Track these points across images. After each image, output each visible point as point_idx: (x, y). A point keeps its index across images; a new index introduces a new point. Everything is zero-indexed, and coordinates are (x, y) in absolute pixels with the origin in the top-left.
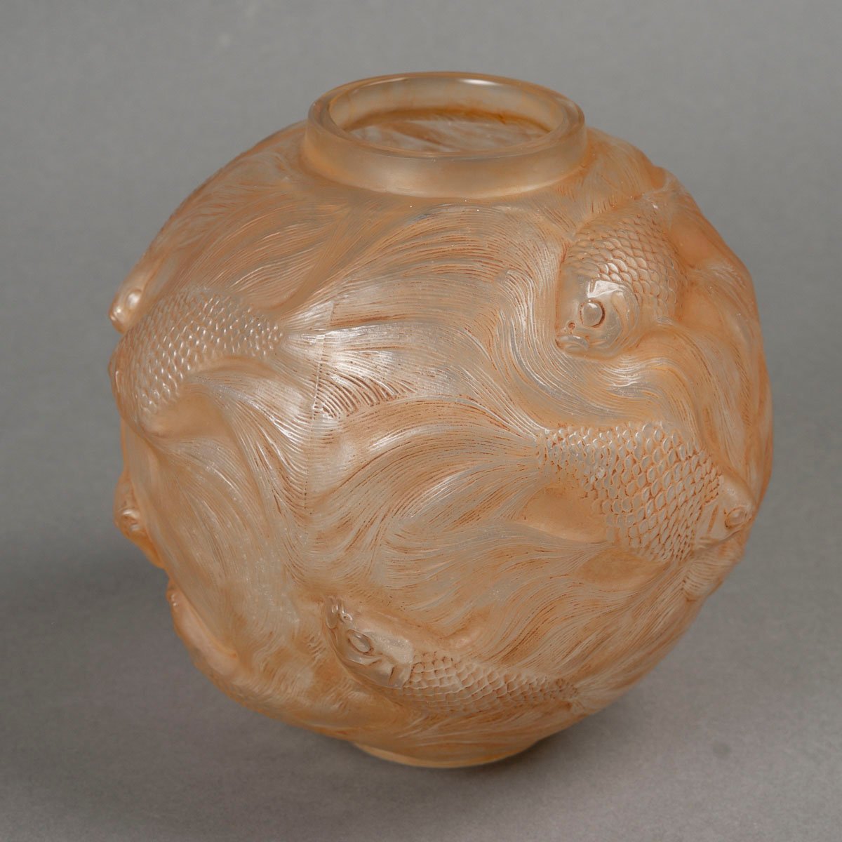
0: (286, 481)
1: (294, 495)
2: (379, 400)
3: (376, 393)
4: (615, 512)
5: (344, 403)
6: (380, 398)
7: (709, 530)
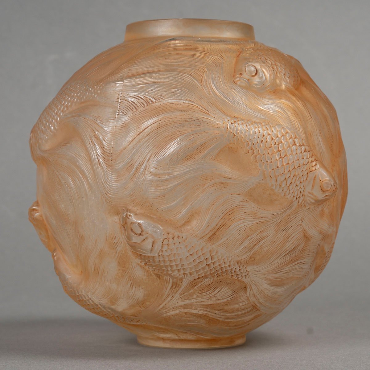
0: (103, 150)
1: (106, 155)
2: (147, 104)
3: (146, 101)
4: (263, 161)
5: (131, 108)
6: (148, 103)
7: (313, 188)
